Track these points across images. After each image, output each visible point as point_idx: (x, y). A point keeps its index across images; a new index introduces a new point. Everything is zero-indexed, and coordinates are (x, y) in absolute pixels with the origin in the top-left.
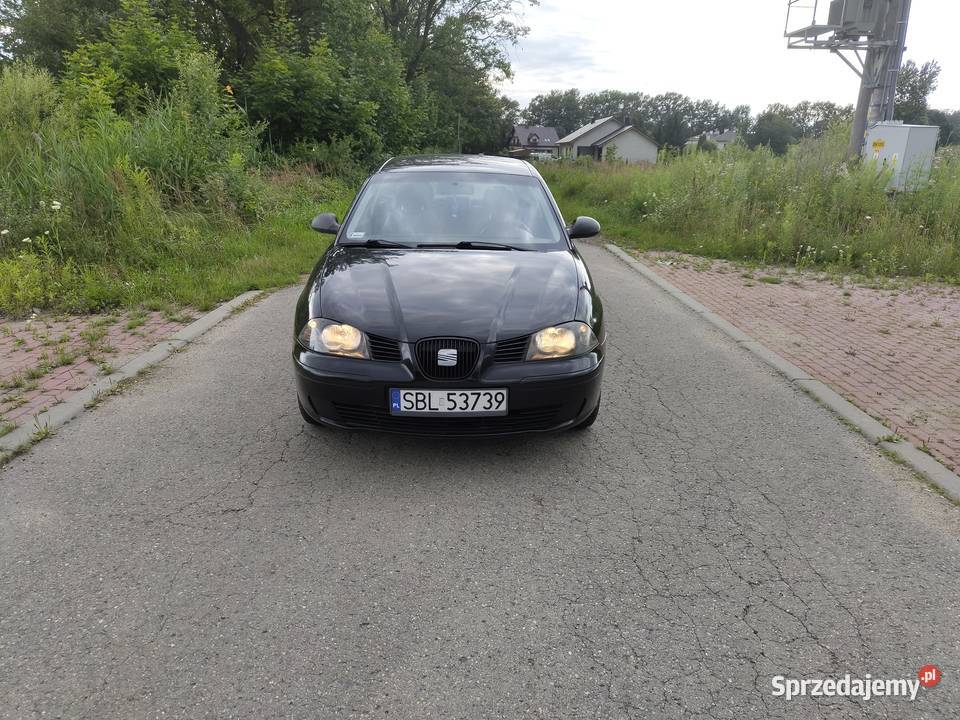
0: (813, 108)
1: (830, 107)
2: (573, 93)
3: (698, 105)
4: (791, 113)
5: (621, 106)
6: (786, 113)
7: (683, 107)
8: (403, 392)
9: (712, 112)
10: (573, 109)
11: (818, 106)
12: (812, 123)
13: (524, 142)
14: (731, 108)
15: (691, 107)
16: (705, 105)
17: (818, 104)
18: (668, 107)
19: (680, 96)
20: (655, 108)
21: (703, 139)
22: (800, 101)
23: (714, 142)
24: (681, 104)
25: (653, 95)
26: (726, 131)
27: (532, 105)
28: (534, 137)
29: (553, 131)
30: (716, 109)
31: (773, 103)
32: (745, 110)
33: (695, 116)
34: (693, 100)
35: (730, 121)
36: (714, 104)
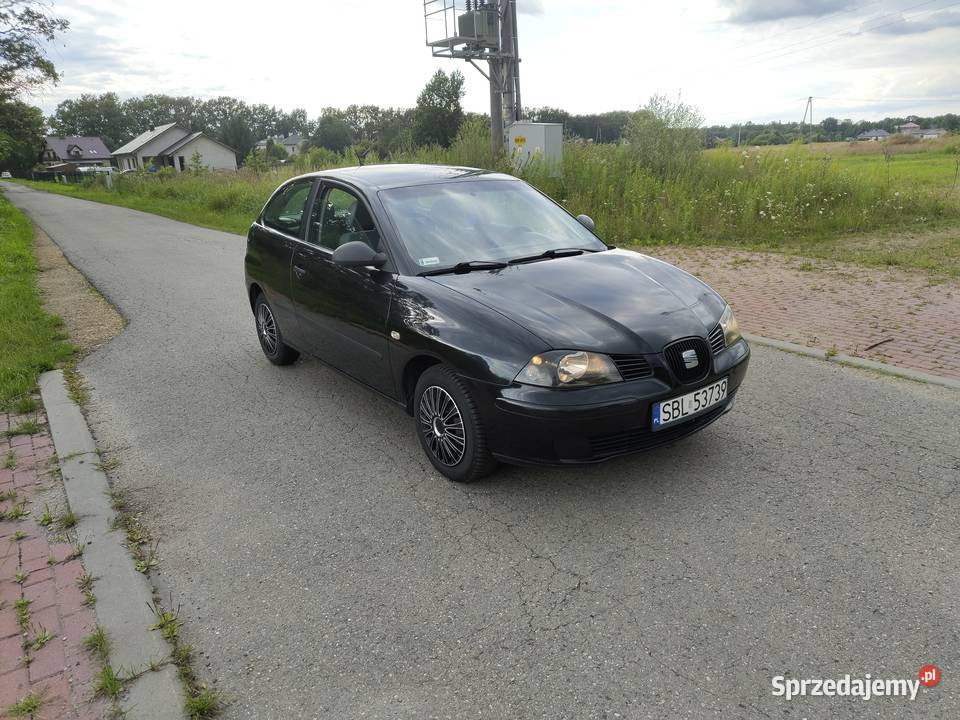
0: (361, 112)
1: (375, 110)
2: (110, 96)
3: (255, 109)
4: (344, 116)
5: (173, 112)
6: (340, 115)
7: (240, 111)
8: (662, 405)
9: (271, 117)
10: (115, 116)
11: (365, 109)
12: (362, 125)
13: (62, 154)
14: (288, 111)
15: (249, 112)
16: (262, 109)
17: (364, 108)
18: (224, 111)
19: (235, 101)
20: (211, 113)
21: (270, 143)
22: (349, 105)
23: (283, 146)
24: (237, 109)
25: (205, 100)
26: (290, 134)
27: (60, 112)
28: (76, 149)
29: (97, 141)
30: (274, 113)
31: (326, 107)
32: (301, 114)
33: (254, 121)
34: (249, 104)
35: (291, 124)
36: (270, 108)
